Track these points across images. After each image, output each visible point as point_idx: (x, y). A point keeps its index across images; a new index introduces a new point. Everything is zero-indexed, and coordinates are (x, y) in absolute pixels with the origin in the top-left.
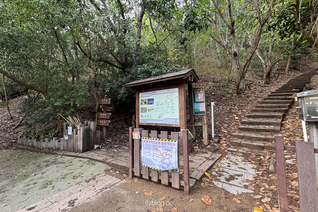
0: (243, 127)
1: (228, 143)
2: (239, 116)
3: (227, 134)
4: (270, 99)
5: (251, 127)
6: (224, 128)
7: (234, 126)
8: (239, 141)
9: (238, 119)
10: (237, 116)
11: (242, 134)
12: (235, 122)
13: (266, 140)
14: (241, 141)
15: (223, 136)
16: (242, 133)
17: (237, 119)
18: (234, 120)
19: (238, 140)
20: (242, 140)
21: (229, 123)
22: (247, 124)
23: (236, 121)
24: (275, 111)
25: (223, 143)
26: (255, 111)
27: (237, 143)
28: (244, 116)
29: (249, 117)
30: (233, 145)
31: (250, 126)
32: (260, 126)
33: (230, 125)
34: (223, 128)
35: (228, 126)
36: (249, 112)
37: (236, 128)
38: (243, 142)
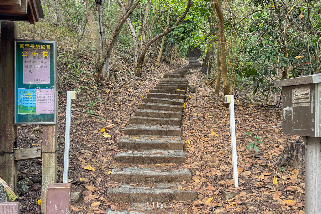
0: (124, 154)
1: (102, 199)
2: (109, 131)
3: (95, 176)
4: (153, 101)
5: (138, 153)
6: (85, 159)
7: (105, 153)
8: (125, 189)
9: (111, 139)
10: (106, 131)
11: (127, 172)
12: (106, 143)
13: (171, 181)
14: (130, 189)
15: (88, 181)
16: (126, 169)
17: (107, 138)
18: (102, 139)
19: (123, 186)
20: (130, 187)
21: (93, 148)
22: (130, 149)
23: (107, 141)
24: (167, 123)
25: (92, 200)
26: (136, 121)
27: (122, 194)
28: (120, 131)
29: (130, 133)
30: (114, 202)
31: (136, 152)
32: (153, 151)
33: (97, 153)
34: (84, 162)
35: (94, 155)
36: (126, 122)
37: (109, 158)
38: (134, 191)
